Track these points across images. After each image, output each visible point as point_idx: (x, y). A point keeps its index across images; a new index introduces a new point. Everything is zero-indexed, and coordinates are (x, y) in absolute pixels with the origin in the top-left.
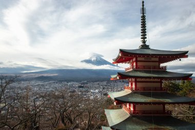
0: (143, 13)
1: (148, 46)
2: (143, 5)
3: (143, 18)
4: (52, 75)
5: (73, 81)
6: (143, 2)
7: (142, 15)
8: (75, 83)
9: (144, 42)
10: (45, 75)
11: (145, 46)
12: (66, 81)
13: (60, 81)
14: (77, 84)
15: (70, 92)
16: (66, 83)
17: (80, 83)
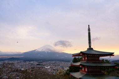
1: (93, 48)
2: (89, 27)
3: (89, 34)
4: (20, 57)
5: (34, 61)
6: (89, 26)
7: (88, 32)
8: (34, 62)
9: (90, 46)
10: (15, 57)
11: (90, 49)
12: (28, 61)
14: (36, 63)
15: (31, 68)
16: (28, 62)
17: (38, 62)
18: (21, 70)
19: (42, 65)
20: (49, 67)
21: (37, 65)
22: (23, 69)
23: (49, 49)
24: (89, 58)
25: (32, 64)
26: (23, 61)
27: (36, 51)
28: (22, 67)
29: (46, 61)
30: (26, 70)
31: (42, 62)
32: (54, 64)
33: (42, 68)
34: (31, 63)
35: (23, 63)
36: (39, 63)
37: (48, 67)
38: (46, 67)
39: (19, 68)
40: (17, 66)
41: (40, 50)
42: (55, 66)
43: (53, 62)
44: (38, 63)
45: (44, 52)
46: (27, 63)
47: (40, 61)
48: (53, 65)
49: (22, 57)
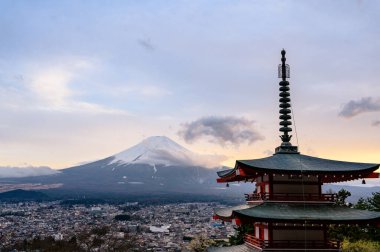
0: (284, 77)
1: (296, 148)
2: (284, 60)
3: (284, 86)
4: (46, 187)
5: (103, 203)
6: (283, 53)
7: (281, 80)
8: (107, 207)
9: (286, 138)
10: (27, 187)
11: (287, 149)
12: (79, 202)
13: (66, 202)
14: (111, 211)
15: (95, 231)
16: (83, 208)
17: (120, 209)
18: (51, 239)
19: (138, 218)
20: (165, 228)
21: (119, 218)
22: (58, 237)
23: (165, 155)
24: (275, 187)
25: (96, 217)
26: (61, 204)
27: (114, 161)
28: (56, 229)
29: (155, 203)
30: (74, 239)
31: (136, 208)
32: (188, 214)
33: (139, 230)
34: (94, 213)
35: (59, 213)
36: (125, 210)
37: (160, 226)
38: (153, 229)
39: (46, 230)
40: (36, 223)
41: (129, 160)
42: (192, 221)
43: (184, 207)
44: (120, 213)
45: (145, 166)
46: (78, 210)
47: (128, 204)
48: (182, 220)
49: (57, 186)
